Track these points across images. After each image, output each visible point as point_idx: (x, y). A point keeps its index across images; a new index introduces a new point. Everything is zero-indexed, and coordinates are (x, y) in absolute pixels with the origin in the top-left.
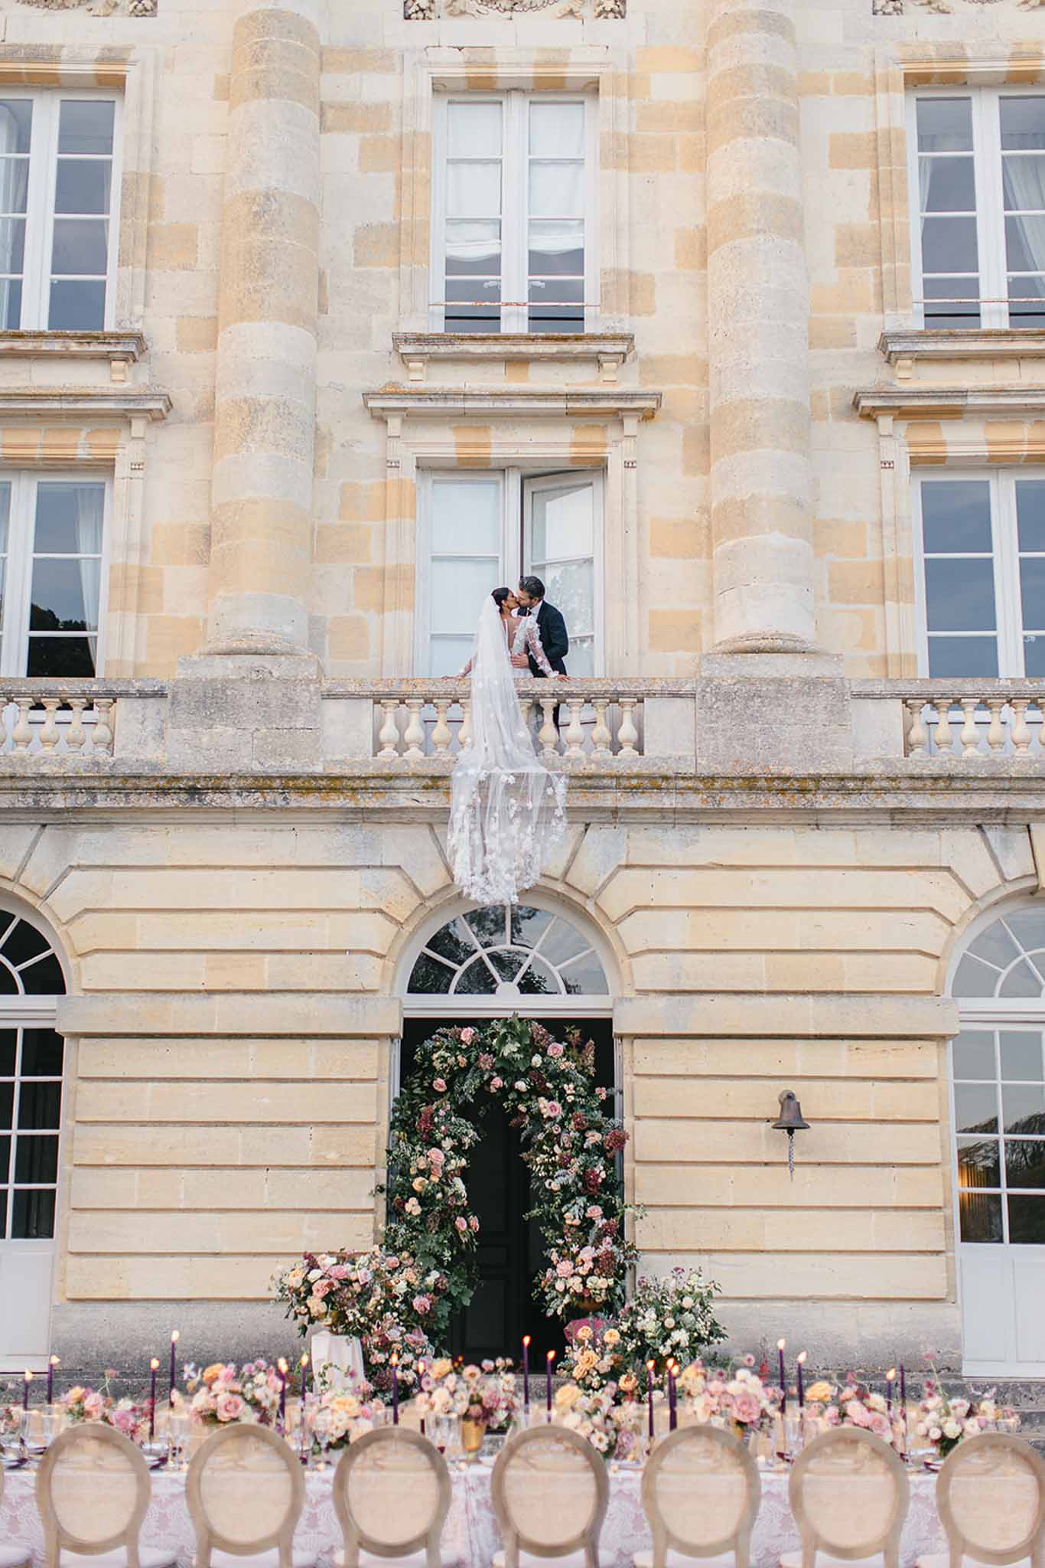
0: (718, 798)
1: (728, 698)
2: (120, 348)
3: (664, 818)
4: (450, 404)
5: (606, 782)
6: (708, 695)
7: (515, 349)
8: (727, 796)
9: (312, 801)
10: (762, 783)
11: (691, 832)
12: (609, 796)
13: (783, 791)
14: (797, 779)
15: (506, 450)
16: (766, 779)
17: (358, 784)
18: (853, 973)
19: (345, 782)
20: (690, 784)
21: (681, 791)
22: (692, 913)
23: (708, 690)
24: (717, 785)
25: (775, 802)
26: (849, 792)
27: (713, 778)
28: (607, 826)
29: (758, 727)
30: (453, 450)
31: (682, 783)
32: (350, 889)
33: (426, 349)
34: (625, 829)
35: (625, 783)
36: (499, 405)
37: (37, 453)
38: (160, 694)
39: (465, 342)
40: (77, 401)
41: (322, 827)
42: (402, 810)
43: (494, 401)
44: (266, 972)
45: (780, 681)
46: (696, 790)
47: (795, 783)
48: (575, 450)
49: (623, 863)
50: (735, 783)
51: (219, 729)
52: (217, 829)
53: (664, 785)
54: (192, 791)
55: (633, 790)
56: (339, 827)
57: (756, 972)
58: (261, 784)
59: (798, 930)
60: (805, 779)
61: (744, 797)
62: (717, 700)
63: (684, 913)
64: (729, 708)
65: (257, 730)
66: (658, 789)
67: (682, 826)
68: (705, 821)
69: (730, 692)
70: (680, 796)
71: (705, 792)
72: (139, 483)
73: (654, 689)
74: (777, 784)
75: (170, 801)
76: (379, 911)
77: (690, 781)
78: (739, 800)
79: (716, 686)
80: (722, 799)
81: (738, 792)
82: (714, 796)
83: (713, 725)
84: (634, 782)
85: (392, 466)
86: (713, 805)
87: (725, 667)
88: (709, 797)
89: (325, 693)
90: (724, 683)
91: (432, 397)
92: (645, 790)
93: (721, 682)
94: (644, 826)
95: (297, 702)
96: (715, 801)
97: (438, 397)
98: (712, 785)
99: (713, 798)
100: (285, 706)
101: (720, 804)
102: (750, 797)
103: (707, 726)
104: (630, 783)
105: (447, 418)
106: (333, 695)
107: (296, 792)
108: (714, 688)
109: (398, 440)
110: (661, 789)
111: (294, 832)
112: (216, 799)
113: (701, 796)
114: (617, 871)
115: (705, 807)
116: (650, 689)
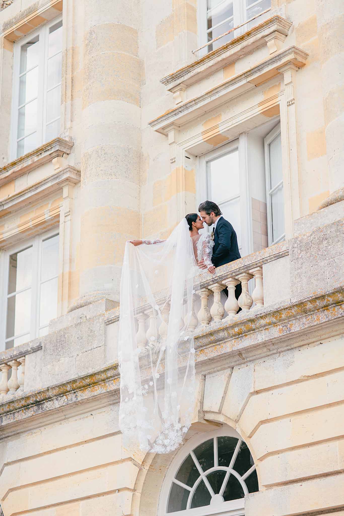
0: (289, 326)
1: (307, 247)
2: (53, 150)
4: (190, 110)
5: (221, 335)
6: (296, 250)
7: (219, 59)
8: (294, 321)
9: (86, 394)
10: (309, 306)
11: (289, 356)
12: (228, 344)
13: (326, 307)
14: (329, 295)
15: (227, 125)
16: (310, 301)
17: (103, 376)
19: (98, 377)
20: (267, 320)
21: (266, 327)
22: (293, 418)
23: (296, 245)
24: (283, 316)
25: (323, 317)
27: (277, 311)
28: (243, 365)
29: (326, 262)
30: (201, 138)
31: (263, 322)
32: (116, 447)
33: (178, 81)
34: (251, 365)
35: (232, 332)
36: (214, 98)
37: (30, 224)
38: (39, 348)
39: (195, 67)
40: (36, 188)
41: (104, 409)
43: (210, 96)
44: (81, 513)
46: (274, 324)
47: (329, 298)
48: (261, 108)
49: (252, 391)
50: (293, 311)
51: (62, 360)
52: (61, 424)
53: (253, 326)
54: (38, 403)
55: (239, 335)
56: (111, 407)
60: (333, 293)
61: (304, 320)
62: (301, 251)
63: (288, 419)
64: (308, 254)
65: (78, 355)
66: (253, 331)
67: (284, 353)
68: (295, 345)
69: (308, 243)
70: (267, 331)
71: (279, 323)
72: (68, 223)
73: (265, 257)
74: (319, 303)
75: (30, 413)
76: (130, 459)
77: (267, 319)
78: (301, 323)
79: (300, 241)
80: (291, 325)
81: (298, 317)
82: (286, 324)
83: (299, 271)
84: (236, 329)
85: (172, 162)
86: (287, 332)
87: (308, 225)
88: (283, 326)
89: (107, 321)
90: (306, 237)
91: (180, 110)
92: (246, 334)
93: (303, 237)
94: (263, 360)
95: (94, 331)
96: (287, 328)
97: (182, 108)
98: (280, 317)
99: (286, 326)
100: (89, 336)
101: (290, 330)
102: (307, 319)
103: (296, 273)
104: (234, 331)
105: (199, 119)
106: (111, 321)
107: (80, 390)
108: (299, 243)
109: (175, 144)
110: (254, 330)
111: (92, 416)
112: (48, 405)
113: (279, 327)
114: (249, 398)
115: (281, 335)
116: (263, 257)
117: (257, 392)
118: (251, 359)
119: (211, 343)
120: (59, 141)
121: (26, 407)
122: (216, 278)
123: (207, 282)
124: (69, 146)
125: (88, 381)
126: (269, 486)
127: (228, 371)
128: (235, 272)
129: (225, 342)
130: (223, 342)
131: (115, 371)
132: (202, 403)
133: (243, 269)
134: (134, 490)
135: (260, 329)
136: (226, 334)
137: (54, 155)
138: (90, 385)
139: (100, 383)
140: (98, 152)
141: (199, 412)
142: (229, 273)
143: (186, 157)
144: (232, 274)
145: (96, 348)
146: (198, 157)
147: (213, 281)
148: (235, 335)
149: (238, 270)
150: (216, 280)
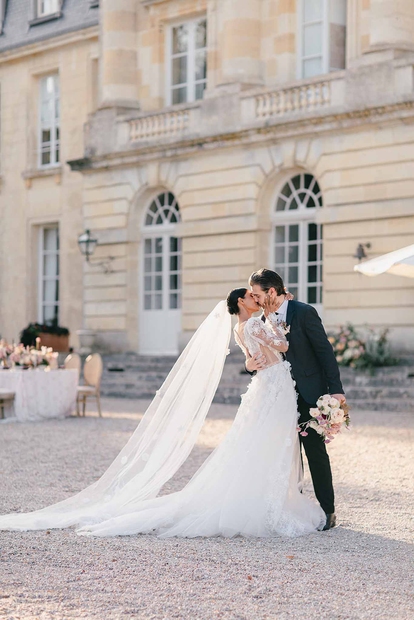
1: (355, 77)
6: (349, 77)
8: (344, 122)
9: (229, 143)
10: (352, 115)
12: (310, 128)
13: (360, 117)
17: (239, 135)
18: (390, 191)
19: (236, 135)
20: (330, 119)
21: (330, 122)
22: (342, 171)
23: (349, 74)
24: (339, 118)
26: (381, 114)
31: (328, 119)
32: (247, 175)
41: (239, 151)
42: (253, 143)
44: (226, 210)
45: (370, 66)
49: (322, 153)
50: (344, 116)
51: (213, 117)
52: (213, 157)
53: (323, 120)
54: (200, 144)
55: (316, 124)
57: (360, 194)
58: (215, 139)
59: (372, 175)
60: (364, 111)
61: (349, 121)
62: (352, 78)
63: (339, 172)
64: (355, 81)
66: (322, 123)
67: (340, 135)
68: (344, 132)
69: (355, 74)
70: (330, 124)
71: (336, 121)
74: (357, 114)
75: (195, 149)
76: (255, 182)
78: (348, 123)
81: (346, 120)
82: (340, 122)
86: (340, 126)
88: (338, 123)
90: (354, 70)
92: (319, 124)
94: (329, 138)
96: (340, 124)
98: (337, 118)
100: (230, 105)
102: (351, 121)
103: (348, 90)
104: (313, 121)
112: (206, 146)
113: (336, 123)
114: (320, 157)
115: (337, 127)
116: (331, 77)
117: (325, 154)
119: (300, 125)
121: (192, 145)
125: (231, 136)
126: (329, 206)
127: (309, 141)
130: (308, 126)
132: (295, 156)
134: (256, 200)
135: (327, 122)
136: (309, 122)
138: (231, 139)
141: (294, 161)
145: (234, 113)
148: (313, 124)
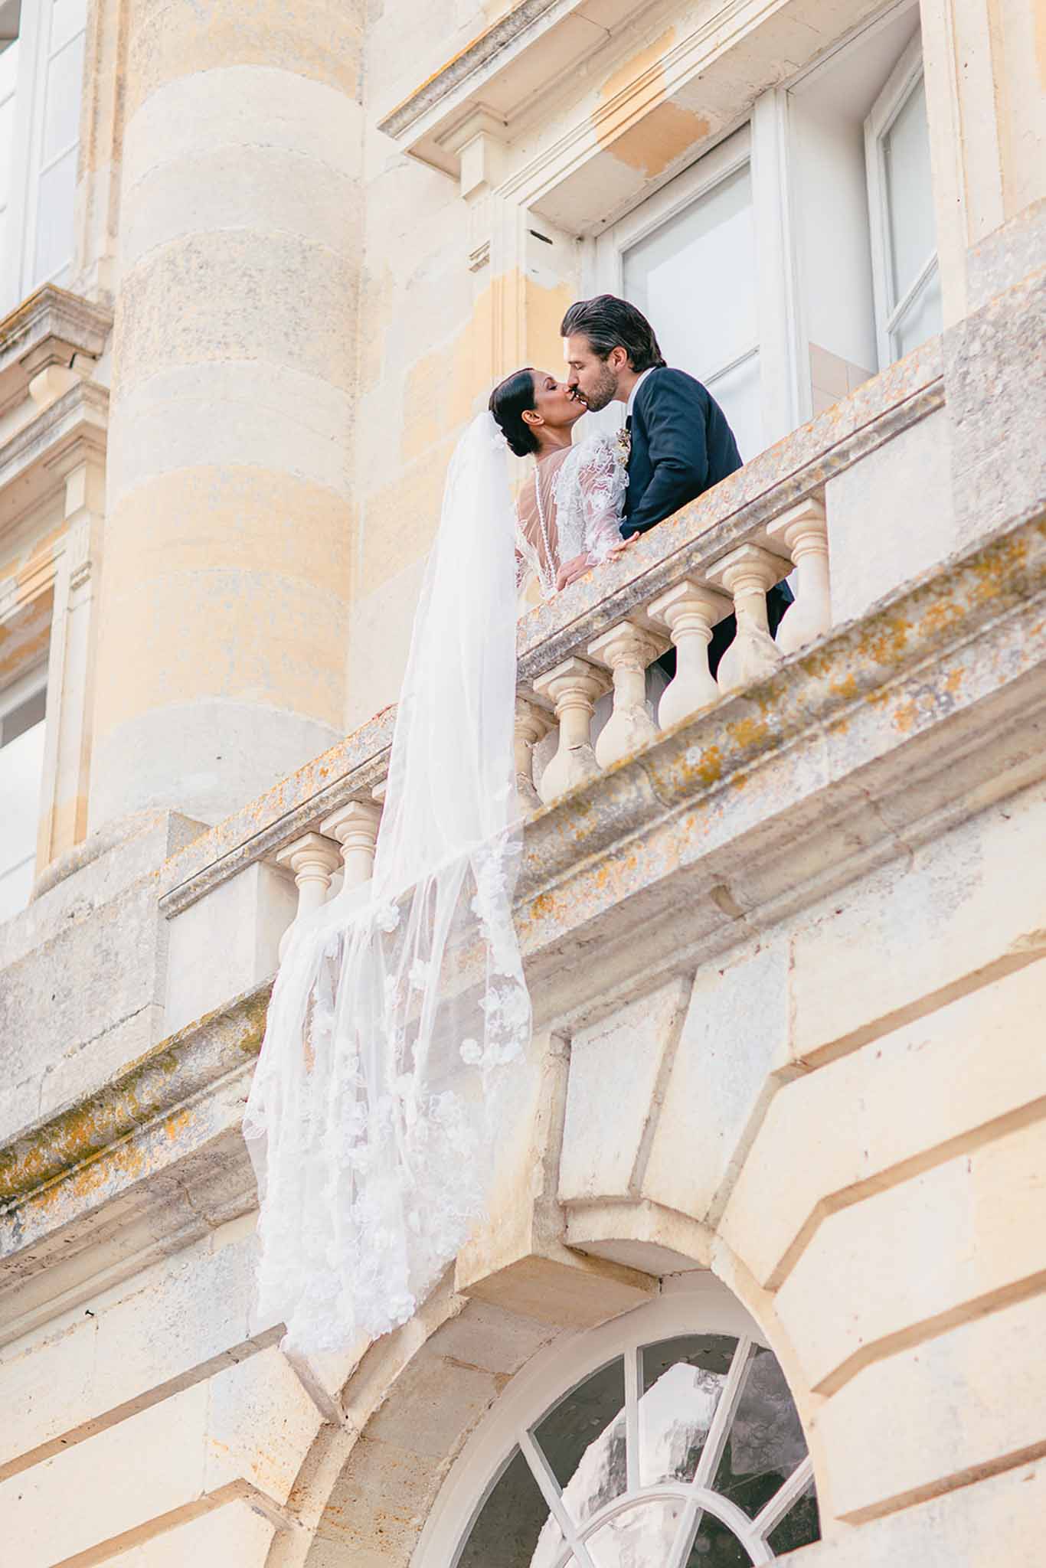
0: (942, 686)
2: (31, 342)
3: (861, 845)
5: (627, 797)
6: (975, 368)
8: (969, 655)
9: (57, 1211)
12: (660, 844)
15: (693, 57)
17: (122, 1110)
20: (837, 676)
21: (832, 714)
22: (980, 1155)
23: (975, 347)
24: (914, 636)
27: (883, 615)
28: (737, 953)
30: (592, 138)
31: (815, 689)
34: (777, 942)
35: (673, 773)
41: (139, 1282)
46: (870, 690)
49: (781, 1061)
50: (961, 598)
53: (771, 720)
55: (709, 786)
56: (172, 1264)
61: (1018, 635)
62: (1002, 363)
63: (956, 1164)
65: (49, 1070)
66: (771, 749)
67: (932, 849)
68: (985, 792)
69: (1034, 318)
70: (837, 735)
71: (894, 683)
72: (84, 612)
73: (837, 439)
76: (241, 1487)
77: (834, 668)
78: (1005, 653)
79: (994, 324)
80: (955, 678)
81: (986, 627)
82: (930, 680)
83: (996, 453)
84: (693, 756)
85: (478, 266)
86: (934, 715)
87: (1030, 251)
88: (916, 694)
89: (167, 899)
90: (1020, 296)
91: (502, 36)
92: (742, 771)
93: (1010, 301)
94: (832, 903)
95: (117, 954)
96: (937, 698)
97: (510, 28)
98: (899, 645)
99: (930, 688)
100: (97, 978)
101: (950, 703)
102: (1034, 626)
103: (980, 466)
104: (684, 767)
105: (583, 72)
106: (184, 894)
107: (33, 1199)
108: (991, 331)
109: (487, 193)
110: (777, 741)
111: (92, 1323)
113: (894, 702)
114: (767, 1098)
115: (907, 736)
116: (828, 444)
117: (806, 1064)
118: (774, 907)
119: (579, 852)
120: (50, 298)
122: (621, 595)
123: (582, 621)
124: (98, 322)
125: (61, 1144)
126: (870, 1514)
127: (671, 995)
128: (700, 549)
129: (644, 838)
130: (636, 835)
131: (168, 1078)
132: (552, 1167)
133: (736, 525)
135: (807, 733)
136: (648, 791)
137: (37, 359)
138: (70, 1166)
139: (112, 1148)
140: (172, 262)
141: (538, 1207)
142: (676, 556)
143: (533, 233)
144: (688, 559)
145: (122, 1021)
146: (588, 243)
147: (606, 613)
148: (685, 793)
149: (714, 533)
150: (618, 605)
